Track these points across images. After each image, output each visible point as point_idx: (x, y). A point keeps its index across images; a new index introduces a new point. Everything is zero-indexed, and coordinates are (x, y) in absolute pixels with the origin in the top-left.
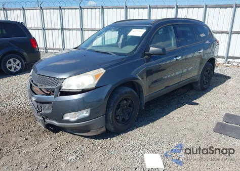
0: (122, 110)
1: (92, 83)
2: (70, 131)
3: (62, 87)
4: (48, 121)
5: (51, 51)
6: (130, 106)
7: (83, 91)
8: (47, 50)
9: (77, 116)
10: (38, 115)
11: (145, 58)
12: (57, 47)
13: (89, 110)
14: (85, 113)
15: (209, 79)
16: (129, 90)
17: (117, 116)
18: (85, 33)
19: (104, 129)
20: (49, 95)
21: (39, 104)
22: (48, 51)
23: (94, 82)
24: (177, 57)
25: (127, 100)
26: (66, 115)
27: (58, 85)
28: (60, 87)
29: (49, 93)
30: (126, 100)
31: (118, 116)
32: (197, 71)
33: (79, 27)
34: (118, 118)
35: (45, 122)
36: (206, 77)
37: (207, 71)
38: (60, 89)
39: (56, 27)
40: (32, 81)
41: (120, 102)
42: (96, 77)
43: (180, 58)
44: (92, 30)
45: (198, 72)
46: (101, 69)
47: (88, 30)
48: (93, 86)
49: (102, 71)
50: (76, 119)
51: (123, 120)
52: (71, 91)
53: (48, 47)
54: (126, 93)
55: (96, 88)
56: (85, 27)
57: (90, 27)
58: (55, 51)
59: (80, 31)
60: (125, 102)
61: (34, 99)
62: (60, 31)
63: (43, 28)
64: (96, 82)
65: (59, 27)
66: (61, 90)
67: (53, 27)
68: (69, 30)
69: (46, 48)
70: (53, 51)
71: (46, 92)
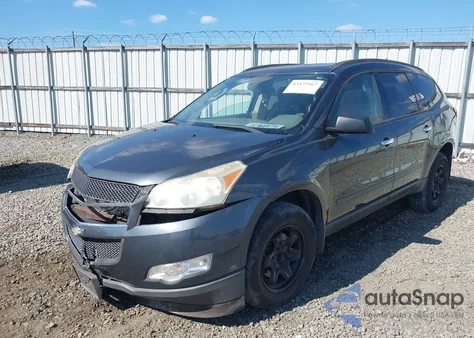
0: (279, 256)
1: (217, 193)
2: (159, 306)
3: (148, 203)
4: (108, 282)
5: (101, 132)
6: (295, 246)
7: (198, 212)
8: (93, 130)
9: (181, 272)
10: (84, 269)
11: (325, 139)
12: (115, 125)
13: (209, 257)
14: (201, 265)
15: (442, 187)
16: (294, 209)
17: (265, 270)
18: (173, 97)
19: (241, 303)
20: (113, 221)
21: (89, 243)
22: (96, 132)
23: (222, 193)
24: (386, 139)
25: (288, 234)
26: (153, 269)
27: (137, 200)
28: (144, 204)
29: (111, 217)
30: (287, 232)
31: (270, 269)
32: (420, 170)
33: (159, 85)
34: (268, 274)
35: (101, 283)
36: (436, 183)
37: (438, 171)
38: (143, 208)
39: (114, 85)
40: (72, 190)
41: (274, 237)
42: (227, 179)
43: (392, 141)
44: (187, 91)
45: (424, 173)
46: (238, 162)
47: (178, 91)
48: (221, 201)
49: (239, 167)
50: (179, 278)
51: (281, 277)
52: (169, 212)
53: (96, 124)
54: (288, 216)
55: (227, 205)
56: (173, 85)
57: (182, 86)
58: (109, 133)
59: (161, 95)
60: (284, 237)
61: (77, 231)
62: (121, 94)
63: (88, 88)
64: (227, 192)
65: (121, 85)
66: (145, 211)
67: (107, 85)
68: (140, 92)
69: (91, 127)
70: (105, 133)
71: (106, 215)
